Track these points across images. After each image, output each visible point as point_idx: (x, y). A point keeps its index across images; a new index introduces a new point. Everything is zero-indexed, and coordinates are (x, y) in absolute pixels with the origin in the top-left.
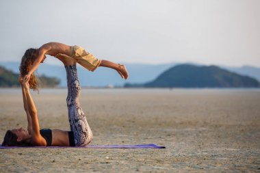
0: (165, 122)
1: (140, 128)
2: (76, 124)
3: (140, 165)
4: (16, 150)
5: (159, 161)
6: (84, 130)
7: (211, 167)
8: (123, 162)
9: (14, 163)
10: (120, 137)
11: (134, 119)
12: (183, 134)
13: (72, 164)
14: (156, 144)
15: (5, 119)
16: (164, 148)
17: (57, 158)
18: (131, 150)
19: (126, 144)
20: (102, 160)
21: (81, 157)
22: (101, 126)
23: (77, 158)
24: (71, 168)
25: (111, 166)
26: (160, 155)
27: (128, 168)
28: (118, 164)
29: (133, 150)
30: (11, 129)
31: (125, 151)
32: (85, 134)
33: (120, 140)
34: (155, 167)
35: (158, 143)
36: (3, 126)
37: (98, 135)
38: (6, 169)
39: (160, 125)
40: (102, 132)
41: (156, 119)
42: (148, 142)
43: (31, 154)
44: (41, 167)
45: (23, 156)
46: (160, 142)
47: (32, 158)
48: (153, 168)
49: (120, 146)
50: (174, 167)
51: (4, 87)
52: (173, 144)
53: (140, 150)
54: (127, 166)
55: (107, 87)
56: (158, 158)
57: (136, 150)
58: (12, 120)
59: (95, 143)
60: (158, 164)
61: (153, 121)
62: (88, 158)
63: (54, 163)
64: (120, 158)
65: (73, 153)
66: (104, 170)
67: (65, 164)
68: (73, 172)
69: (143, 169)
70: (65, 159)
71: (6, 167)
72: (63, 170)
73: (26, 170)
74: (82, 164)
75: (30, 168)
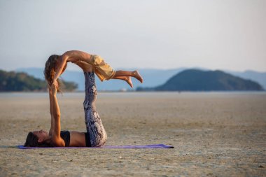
0: (174, 124)
1: (151, 129)
2: (92, 126)
3: (151, 164)
4: (37, 151)
5: (167, 160)
6: (99, 132)
7: (216, 166)
8: (134, 161)
9: (36, 162)
10: (133, 138)
11: (146, 120)
12: (190, 135)
13: (88, 163)
14: (165, 144)
15: (27, 121)
16: (173, 148)
17: (75, 158)
18: (142, 149)
19: (138, 145)
20: (116, 159)
21: (96, 157)
22: (115, 128)
23: (93, 157)
24: (88, 167)
25: (124, 166)
26: (169, 154)
27: (139, 167)
28: (130, 163)
29: (144, 150)
30: (32, 131)
31: (137, 151)
32: (100, 135)
33: (133, 140)
34: (165, 166)
35: (167, 143)
36: (25, 127)
37: (112, 135)
38: (28, 168)
39: (169, 126)
40: (116, 133)
41: (166, 120)
42: (157, 142)
43: (50, 154)
44: (59, 166)
45: (43, 156)
46: (169, 142)
47: (51, 158)
48: (162, 167)
49: (133, 146)
50: (181, 165)
51: (26, 91)
52: (181, 144)
53: (151, 150)
54: (138, 164)
56: (167, 157)
57: (147, 149)
58: (34, 122)
59: (109, 143)
60: (167, 163)
61: (163, 123)
62: (103, 157)
63: (72, 163)
64: (132, 157)
65: (89, 153)
66: (117, 169)
67: (82, 164)
68: (89, 170)
69: (153, 167)
70: (82, 158)
71: (28, 166)
72: (79, 169)
73: (46, 168)
74: (97, 164)
75: (50, 167)
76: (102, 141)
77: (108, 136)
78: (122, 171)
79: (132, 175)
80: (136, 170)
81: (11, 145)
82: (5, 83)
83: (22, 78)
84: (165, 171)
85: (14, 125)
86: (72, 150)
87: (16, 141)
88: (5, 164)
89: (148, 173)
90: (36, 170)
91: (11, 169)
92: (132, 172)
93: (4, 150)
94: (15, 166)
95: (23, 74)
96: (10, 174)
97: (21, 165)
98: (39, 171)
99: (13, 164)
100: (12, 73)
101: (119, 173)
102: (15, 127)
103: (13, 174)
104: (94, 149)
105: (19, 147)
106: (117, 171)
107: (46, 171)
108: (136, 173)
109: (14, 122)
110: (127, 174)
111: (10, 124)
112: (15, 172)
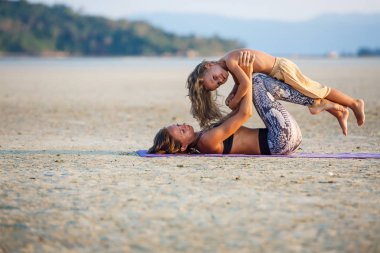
2: (267, 115)
4: (173, 160)
6: (283, 126)
8: (358, 181)
9: (171, 180)
10: (353, 140)
13: (269, 184)
15: (152, 109)
17: (243, 173)
18: (373, 161)
19: (364, 152)
20: (323, 178)
21: (284, 172)
23: (278, 173)
24: (268, 189)
25: (337, 188)
27: (368, 191)
28: (349, 184)
29: (378, 161)
31: (363, 163)
32: (286, 131)
33: (353, 145)
36: (149, 120)
37: (314, 136)
38: (157, 190)
40: (320, 132)
43: (198, 167)
44: (215, 188)
45: (183, 170)
47: (199, 173)
49: (353, 154)
51: (147, 55)
54: (367, 187)
55: (326, 56)
58: (165, 110)
62: (297, 174)
63: (238, 182)
64: (354, 175)
65: (269, 166)
66: (326, 194)
67: (258, 184)
68: (271, 196)
70: (257, 175)
71: (157, 187)
72: (253, 192)
73: (191, 192)
74: (286, 185)
75: (198, 189)
76: (291, 144)
77: (305, 136)
78: (334, 198)
79: (355, 205)
80: (362, 197)
81: (124, 150)
82: (108, 40)
83: (141, 32)
85: (129, 116)
86: (239, 160)
87: (134, 142)
88: (115, 183)
90: (173, 195)
91: (127, 192)
92: (354, 200)
93: (113, 157)
94: (133, 186)
95: (142, 23)
96: (124, 200)
97: (145, 184)
98: (178, 197)
99: (129, 184)
100: (121, 21)
101: (329, 201)
102: (129, 120)
103: (131, 200)
105: (139, 153)
106: (325, 198)
107: (190, 196)
108: (361, 202)
110: (344, 203)
112: (133, 196)
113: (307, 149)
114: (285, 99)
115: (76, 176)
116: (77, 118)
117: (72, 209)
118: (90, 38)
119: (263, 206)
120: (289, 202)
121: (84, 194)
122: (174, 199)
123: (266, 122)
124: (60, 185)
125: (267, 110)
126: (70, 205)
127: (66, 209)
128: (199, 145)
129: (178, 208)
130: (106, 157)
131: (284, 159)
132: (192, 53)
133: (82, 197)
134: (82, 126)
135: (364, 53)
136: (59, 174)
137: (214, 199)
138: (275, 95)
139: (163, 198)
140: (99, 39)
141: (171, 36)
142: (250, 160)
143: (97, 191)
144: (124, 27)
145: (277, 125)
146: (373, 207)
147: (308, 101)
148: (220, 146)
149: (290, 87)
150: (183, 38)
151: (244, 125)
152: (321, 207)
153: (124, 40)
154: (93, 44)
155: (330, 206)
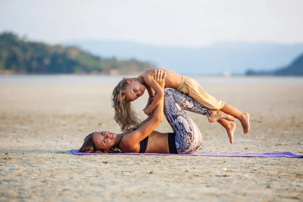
1: (270, 130)
2: (176, 122)
3: (272, 180)
4: (100, 157)
5: (298, 175)
6: (188, 130)
8: (247, 175)
9: (98, 174)
10: (242, 142)
11: (261, 118)
13: (176, 177)
14: (293, 152)
15: (82, 116)
17: (156, 169)
18: (258, 159)
19: (251, 152)
20: (218, 172)
21: (188, 168)
23: (183, 168)
24: (176, 181)
25: (230, 181)
27: (254, 183)
28: (240, 178)
29: (261, 160)
31: (250, 160)
32: (190, 135)
33: (242, 146)
34: (294, 183)
35: (296, 150)
36: (79, 125)
37: (211, 138)
38: (86, 182)
39: (298, 126)
40: (216, 135)
41: (293, 118)
42: (281, 150)
43: (119, 163)
44: (133, 180)
45: (108, 165)
46: (300, 149)
47: (120, 168)
48: (291, 185)
49: (242, 154)
51: (79, 73)
53: (271, 160)
54: (254, 180)
55: (221, 75)
56: (297, 170)
57: (265, 159)
58: (92, 118)
60: (297, 179)
61: (289, 122)
62: (198, 169)
63: (152, 175)
64: (243, 170)
65: (177, 163)
66: (221, 185)
67: (167, 177)
68: (178, 187)
69: (276, 185)
70: (167, 170)
71: (86, 180)
72: (164, 184)
73: (114, 183)
74: (190, 177)
75: (119, 181)
76: (194, 145)
77: (205, 139)
78: (228, 189)
79: (245, 194)
80: (249, 188)
81: (59, 149)
82: (47, 61)
83: (73, 55)
84: (295, 190)
85: (63, 122)
86: (153, 157)
87: (68, 144)
88: (52, 176)
89: (268, 192)
90: (99, 185)
91: (62, 183)
92: (244, 190)
93: (50, 155)
95: (74, 48)
96: (60, 190)
97: (77, 177)
98: (104, 188)
99: (64, 176)
100: (58, 47)
101: (224, 191)
102: (64, 125)
103: (66, 190)
104: (184, 157)
105: (72, 152)
106: (221, 188)
107: (114, 187)
109: (64, 117)
110: (236, 193)
111: (57, 121)
112: (67, 187)
113: (206, 149)
114: (190, 109)
115: (21, 171)
116: (22, 124)
117: (17, 197)
118: (32, 59)
119: (172, 195)
120: (192, 192)
121: (28, 185)
122: (101, 189)
123: (174, 127)
124: (7, 178)
125: (175, 117)
126: (16, 194)
127: (13, 198)
128: (121, 145)
129: (103, 197)
130: (45, 155)
131: (188, 157)
132: (114, 72)
133: (26, 187)
134: (26, 130)
135: (250, 73)
136: (7, 169)
137: (132, 189)
138: (182, 106)
139: (92, 188)
140: (40, 60)
141: (97, 59)
142: (161, 157)
143: (38, 183)
144: (60, 52)
145: (183, 129)
146: (259, 196)
147: (207, 111)
148: (137, 146)
149: (194, 100)
150: (107, 60)
151: (156, 130)
152: (218, 196)
153: (60, 61)
154: (35, 64)
155: (225, 195)
